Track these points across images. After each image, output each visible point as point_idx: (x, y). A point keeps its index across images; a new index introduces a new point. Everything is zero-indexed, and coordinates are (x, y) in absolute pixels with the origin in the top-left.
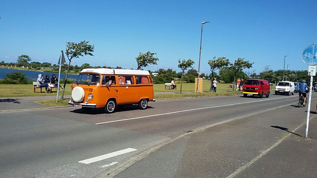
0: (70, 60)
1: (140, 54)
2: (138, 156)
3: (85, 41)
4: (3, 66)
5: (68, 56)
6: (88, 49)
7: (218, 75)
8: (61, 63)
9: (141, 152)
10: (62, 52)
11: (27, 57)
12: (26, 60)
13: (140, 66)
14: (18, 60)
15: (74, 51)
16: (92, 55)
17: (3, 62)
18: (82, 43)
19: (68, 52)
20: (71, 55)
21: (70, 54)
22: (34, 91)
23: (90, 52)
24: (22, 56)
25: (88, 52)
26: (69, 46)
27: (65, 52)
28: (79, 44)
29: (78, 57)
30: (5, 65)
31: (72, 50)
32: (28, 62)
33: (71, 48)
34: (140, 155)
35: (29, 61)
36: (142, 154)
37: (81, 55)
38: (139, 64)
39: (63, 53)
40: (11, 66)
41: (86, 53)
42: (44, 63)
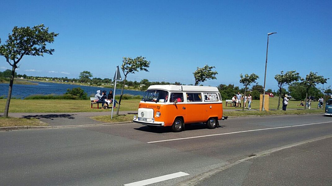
0: (126, 76)
1: (197, 69)
2: (189, 182)
3: (141, 56)
4: (66, 81)
5: (124, 72)
6: (143, 65)
7: (287, 91)
8: (116, 79)
9: (194, 177)
10: (118, 67)
11: (89, 73)
12: (88, 76)
13: (198, 81)
14: (80, 76)
15: (130, 66)
16: (147, 71)
17: (67, 78)
18: (138, 58)
19: (124, 68)
20: (127, 70)
21: (125, 70)
22: (91, 107)
23: (145, 68)
24: (84, 72)
25: (143, 67)
26: (125, 62)
27: (121, 67)
28: (135, 59)
29: (133, 72)
30: (68, 80)
31: (128, 65)
32: (90, 78)
33: (127, 63)
34: (191, 181)
35: (90, 76)
36: (195, 179)
37: (136, 70)
38: (197, 79)
39: (118, 69)
40: (74, 82)
41: (141, 69)
42: (105, 79)
